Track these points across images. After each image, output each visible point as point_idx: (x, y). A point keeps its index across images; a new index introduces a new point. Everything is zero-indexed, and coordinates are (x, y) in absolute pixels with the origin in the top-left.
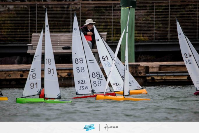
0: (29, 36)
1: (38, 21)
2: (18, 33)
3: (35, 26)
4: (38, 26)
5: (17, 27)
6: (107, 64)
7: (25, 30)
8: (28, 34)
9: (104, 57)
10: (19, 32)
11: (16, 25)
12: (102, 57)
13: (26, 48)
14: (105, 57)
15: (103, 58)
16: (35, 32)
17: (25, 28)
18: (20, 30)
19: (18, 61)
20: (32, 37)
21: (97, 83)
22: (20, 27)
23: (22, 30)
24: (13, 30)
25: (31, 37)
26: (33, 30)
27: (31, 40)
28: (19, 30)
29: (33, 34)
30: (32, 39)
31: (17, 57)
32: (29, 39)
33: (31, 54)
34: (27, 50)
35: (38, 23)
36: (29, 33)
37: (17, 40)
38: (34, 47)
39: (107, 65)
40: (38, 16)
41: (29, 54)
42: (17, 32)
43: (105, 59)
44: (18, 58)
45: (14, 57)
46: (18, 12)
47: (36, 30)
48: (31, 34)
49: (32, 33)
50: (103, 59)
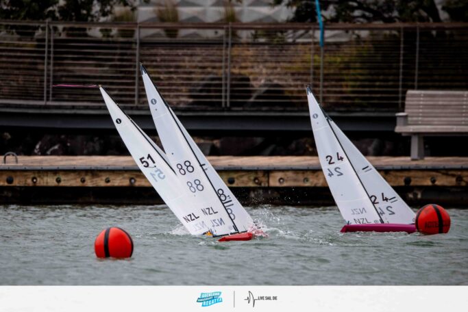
0: (400, 95)
1: (420, 63)
2: (377, 89)
3: (414, 75)
4: (419, 75)
5: (375, 77)
6: (155, 173)
7: (390, 83)
8: (397, 92)
9: (143, 158)
10: (379, 86)
11: (373, 72)
12: (141, 159)
13: (393, 121)
14: (146, 159)
15: (143, 160)
16: (413, 88)
17: (391, 78)
18: (382, 83)
19: (375, 149)
20: (407, 99)
22: (381, 77)
23: (385, 84)
24: (367, 83)
25: (404, 99)
26: (410, 83)
27: (403, 105)
28: (378, 83)
29: (410, 92)
30: (406, 103)
31: (372, 141)
32: (400, 102)
33: (403, 135)
34: (395, 125)
35: (419, 69)
36: (400, 89)
37: (373, 105)
38: (409, 119)
39: (156, 177)
40: (420, 52)
41: (400, 134)
42: (375, 86)
43: (146, 162)
44: (375, 143)
45: (367, 140)
46: (377, 44)
47: (416, 84)
48: (404, 93)
49: (405, 89)
50: (145, 164)
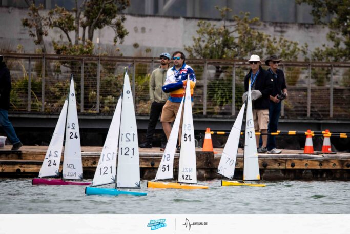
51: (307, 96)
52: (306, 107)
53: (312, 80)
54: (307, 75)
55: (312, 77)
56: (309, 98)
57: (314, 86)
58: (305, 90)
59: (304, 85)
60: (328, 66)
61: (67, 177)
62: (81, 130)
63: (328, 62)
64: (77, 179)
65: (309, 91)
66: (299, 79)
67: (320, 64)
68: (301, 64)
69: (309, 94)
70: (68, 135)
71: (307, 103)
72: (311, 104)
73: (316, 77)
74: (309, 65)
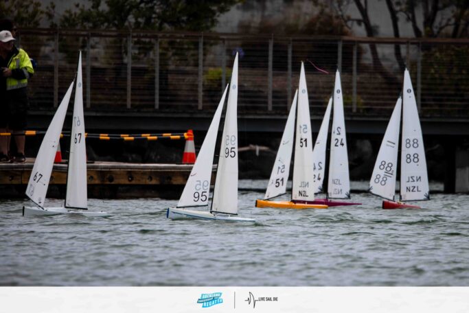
21: (381, 179)
51: (52, 78)
52: (53, 94)
53: (60, 55)
54: (53, 47)
55: (61, 51)
56: (56, 81)
57: (63, 63)
58: (51, 69)
59: (50, 63)
60: (84, 36)
61: (333, 196)
62: (348, 135)
63: (84, 29)
64: (343, 197)
65: (56, 70)
66: (41, 54)
67: (73, 32)
68: (46, 32)
69: (57, 75)
70: (333, 142)
71: (53, 88)
72: (59, 89)
73: (66, 52)
74: (56, 33)
